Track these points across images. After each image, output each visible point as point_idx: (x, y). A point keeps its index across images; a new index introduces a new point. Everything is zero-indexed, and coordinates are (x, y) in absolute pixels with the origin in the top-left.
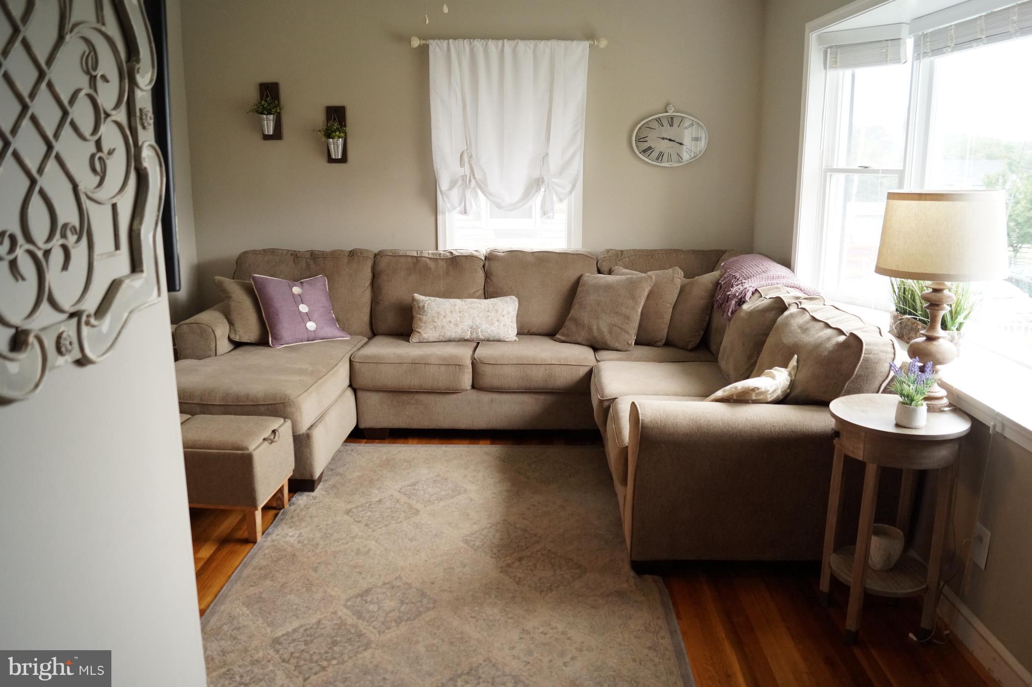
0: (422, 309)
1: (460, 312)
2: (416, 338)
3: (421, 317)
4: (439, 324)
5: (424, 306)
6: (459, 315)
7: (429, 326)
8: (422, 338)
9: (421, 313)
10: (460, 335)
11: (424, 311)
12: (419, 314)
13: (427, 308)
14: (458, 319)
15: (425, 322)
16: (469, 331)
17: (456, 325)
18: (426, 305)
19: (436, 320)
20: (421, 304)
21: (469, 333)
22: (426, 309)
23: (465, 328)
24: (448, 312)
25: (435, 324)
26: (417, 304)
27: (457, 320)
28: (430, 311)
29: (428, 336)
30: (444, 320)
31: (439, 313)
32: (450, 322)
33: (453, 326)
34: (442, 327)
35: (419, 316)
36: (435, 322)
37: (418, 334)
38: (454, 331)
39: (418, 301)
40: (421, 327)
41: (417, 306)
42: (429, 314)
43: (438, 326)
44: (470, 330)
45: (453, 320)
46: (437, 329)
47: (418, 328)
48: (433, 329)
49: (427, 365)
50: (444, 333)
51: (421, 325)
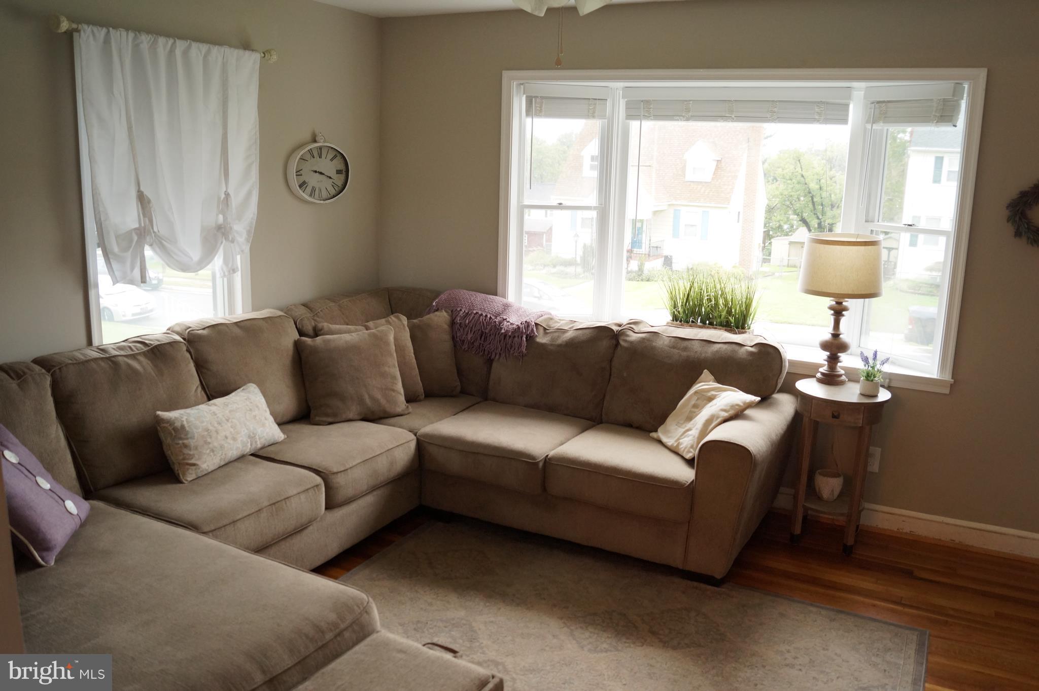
0: (179, 432)
1: (228, 420)
2: (192, 474)
3: (185, 441)
4: (216, 444)
5: (183, 427)
6: (229, 425)
7: (204, 452)
8: (201, 472)
9: (183, 436)
10: (242, 451)
11: (187, 433)
12: (181, 439)
13: (189, 426)
14: (232, 430)
15: (196, 448)
16: (248, 442)
17: (234, 439)
18: (185, 423)
19: (209, 440)
20: (178, 424)
21: (249, 445)
22: (187, 429)
23: (245, 440)
24: (216, 425)
25: (211, 446)
26: (170, 425)
27: (231, 432)
28: (195, 430)
29: (208, 466)
30: (219, 437)
31: (207, 430)
32: (226, 437)
33: (231, 442)
34: (221, 447)
35: (181, 442)
36: (209, 443)
37: (193, 468)
38: (235, 448)
39: (169, 422)
40: (192, 456)
41: (170, 428)
42: (196, 435)
43: (215, 447)
44: (249, 440)
45: (228, 434)
46: (215, 453)
47: (188, 459)
48: (212, 454)
49: (287, 500)
50: (225, 454)
51: (191, 453)
